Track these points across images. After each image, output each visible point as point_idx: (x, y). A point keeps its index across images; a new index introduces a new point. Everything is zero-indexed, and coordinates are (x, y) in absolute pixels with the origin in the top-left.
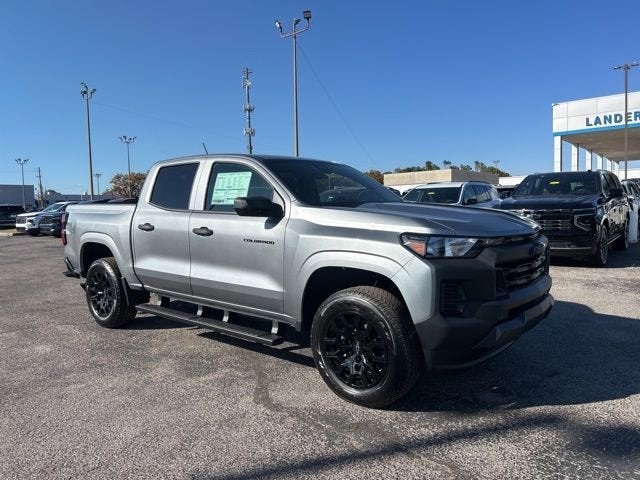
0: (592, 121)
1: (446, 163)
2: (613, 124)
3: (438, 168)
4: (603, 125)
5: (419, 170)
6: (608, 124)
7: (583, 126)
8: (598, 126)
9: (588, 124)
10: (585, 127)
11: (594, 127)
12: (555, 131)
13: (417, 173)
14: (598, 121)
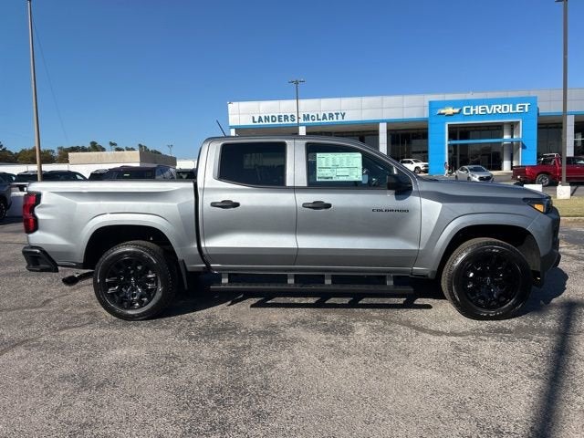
0: (256, 119)
1: (112, 144)
2: (271, 123)
3: (103, 150)
4: (264, 123)
5: (84, 150)
6: (267, 123)
7: (250, 123)
8: (261, 123)
9: (254, 122)
10: (251, 123)
11: (258, 124)
12: (230, 124)
13: (81, 153)
14: (260, 120)
